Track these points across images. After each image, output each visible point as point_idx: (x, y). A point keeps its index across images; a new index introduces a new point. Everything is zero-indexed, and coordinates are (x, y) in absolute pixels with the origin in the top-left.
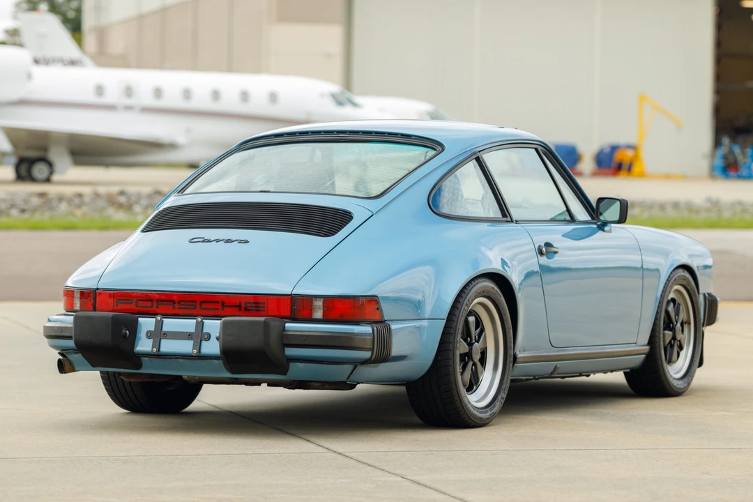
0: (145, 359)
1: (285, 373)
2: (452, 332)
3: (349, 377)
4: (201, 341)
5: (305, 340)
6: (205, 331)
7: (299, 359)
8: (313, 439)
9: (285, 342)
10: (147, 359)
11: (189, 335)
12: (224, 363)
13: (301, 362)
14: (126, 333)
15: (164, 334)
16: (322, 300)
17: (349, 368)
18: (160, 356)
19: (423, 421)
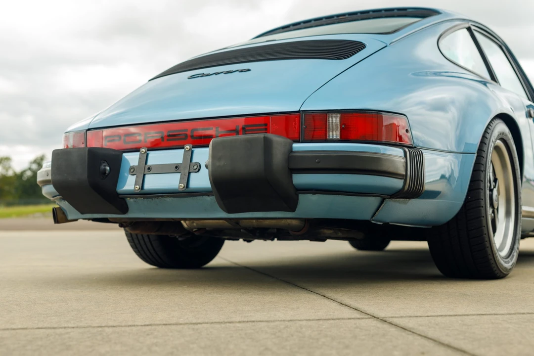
0: (130, 201)
1: (293, 209)
2: (482, 169)
3: (374, 214)
4: (189, 173)
5: (319, 162)
6: (194, 161)
7: (311, 190)
8: (330, 293)
9: (293, 166)
10: (132, 200)
11: (176, 167)
12: (217, 199)
13: (314, 193)
14: (105, 169)
15: (149, 169)
16: (339, 115)
17: (374, 201)
18: (143, 194)
19: (441, 272)
